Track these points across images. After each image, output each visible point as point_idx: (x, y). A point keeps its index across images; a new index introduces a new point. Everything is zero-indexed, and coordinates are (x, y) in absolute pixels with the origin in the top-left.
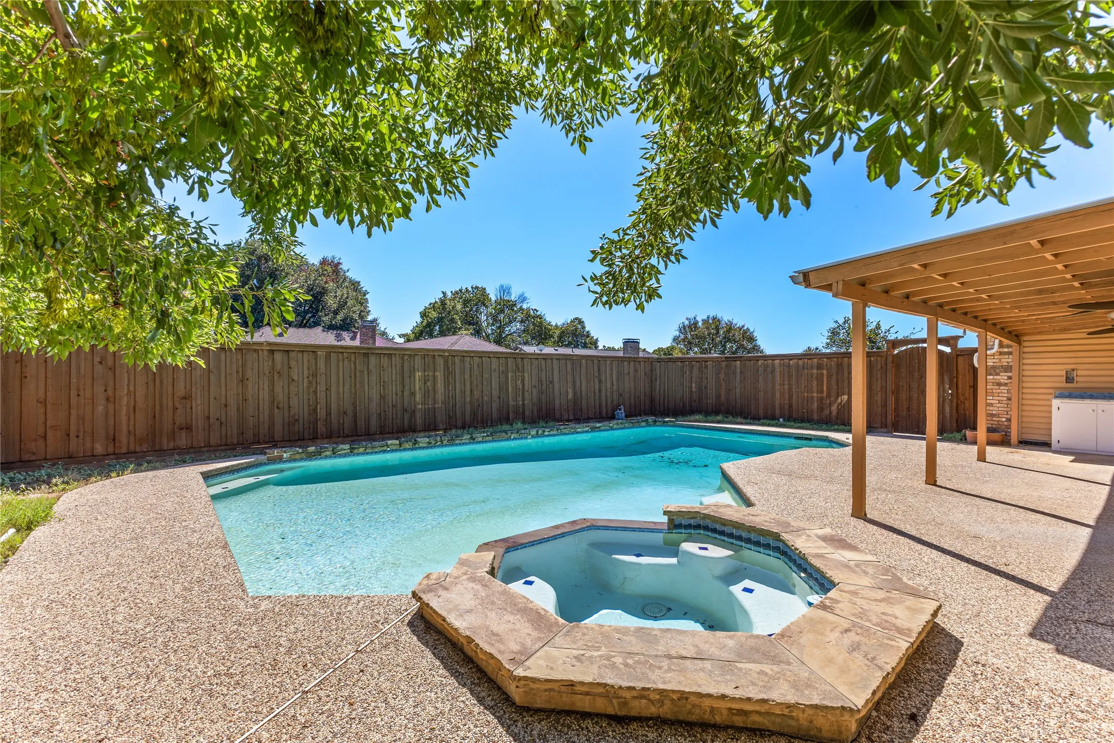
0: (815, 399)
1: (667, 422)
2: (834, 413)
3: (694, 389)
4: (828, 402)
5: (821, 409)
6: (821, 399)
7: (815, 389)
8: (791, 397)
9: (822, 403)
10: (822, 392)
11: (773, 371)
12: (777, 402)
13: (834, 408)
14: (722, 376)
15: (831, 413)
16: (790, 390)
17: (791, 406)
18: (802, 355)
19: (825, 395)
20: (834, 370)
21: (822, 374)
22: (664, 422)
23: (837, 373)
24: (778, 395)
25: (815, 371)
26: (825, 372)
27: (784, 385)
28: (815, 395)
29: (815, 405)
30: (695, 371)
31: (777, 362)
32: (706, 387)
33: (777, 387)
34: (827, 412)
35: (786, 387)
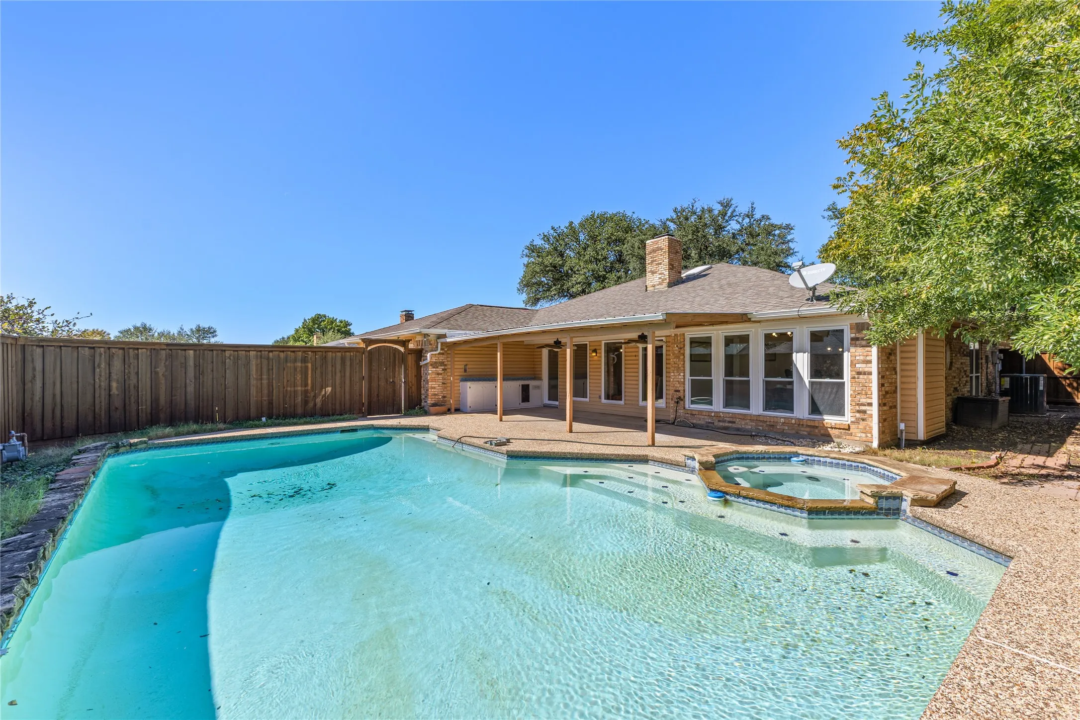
0: (300, 393)
1: (136, 444)
2: (319, 404)
3: (114, 391)
4: (312, 394)
5: (306, 402)
6: (306, 392)
7: (299, 382)
8: (270, 393)
9: (306, 396)
10: (306, 385)
11: (248, 363)
12: (253, 400)
13: (319, 400)
14: (161, 370)
15: (315, 405)
16: (270, 385)
17: (270, 403)
18: (272, 346)
19: (309, 388)
20: (318, 363)
21: (307, 367)
22: (131, 445)
23: (322, 366)
24: (253, 391)
25: (299, 364)
26: (310, 365)
27: (261, 379)
28: (299, 388)
29: (299, 399)
30: (117, 364)
31: (252, 353)
32: (137, 388)
33: (253, 382)
34: (311, 405)
35: (265, 382)
